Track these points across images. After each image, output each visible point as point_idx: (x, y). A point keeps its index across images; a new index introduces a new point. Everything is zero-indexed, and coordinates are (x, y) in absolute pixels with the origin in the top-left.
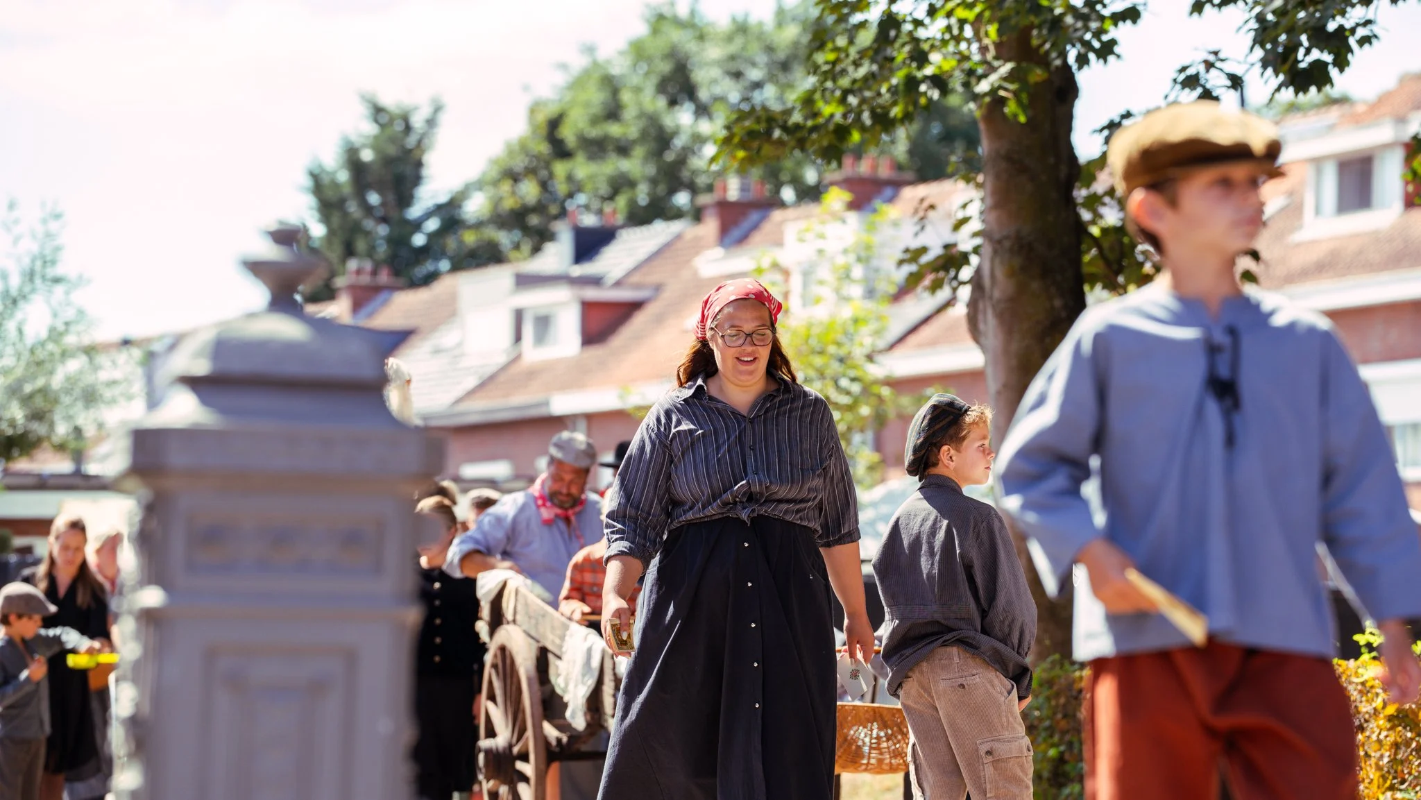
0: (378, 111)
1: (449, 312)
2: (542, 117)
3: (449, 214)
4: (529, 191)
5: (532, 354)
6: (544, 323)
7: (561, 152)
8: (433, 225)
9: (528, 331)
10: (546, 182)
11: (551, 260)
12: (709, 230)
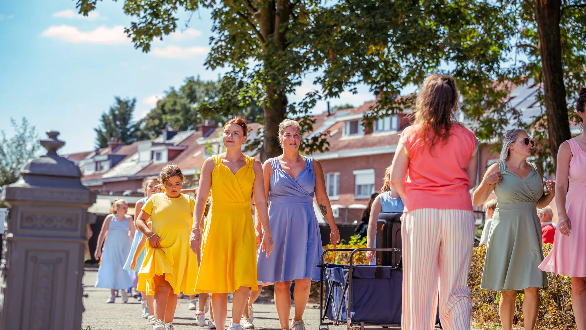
0: (119, 101)
1: (135, 151)
2: (160, 104)
3: (137, 127)
4: (157, 122)
5: (156, 162)
6: (159, 155)
7: (164, 113)
8: (132, 130)
9: (155, 156)
10: (161, 120)
11: (161, 139)
12: (200, 133)
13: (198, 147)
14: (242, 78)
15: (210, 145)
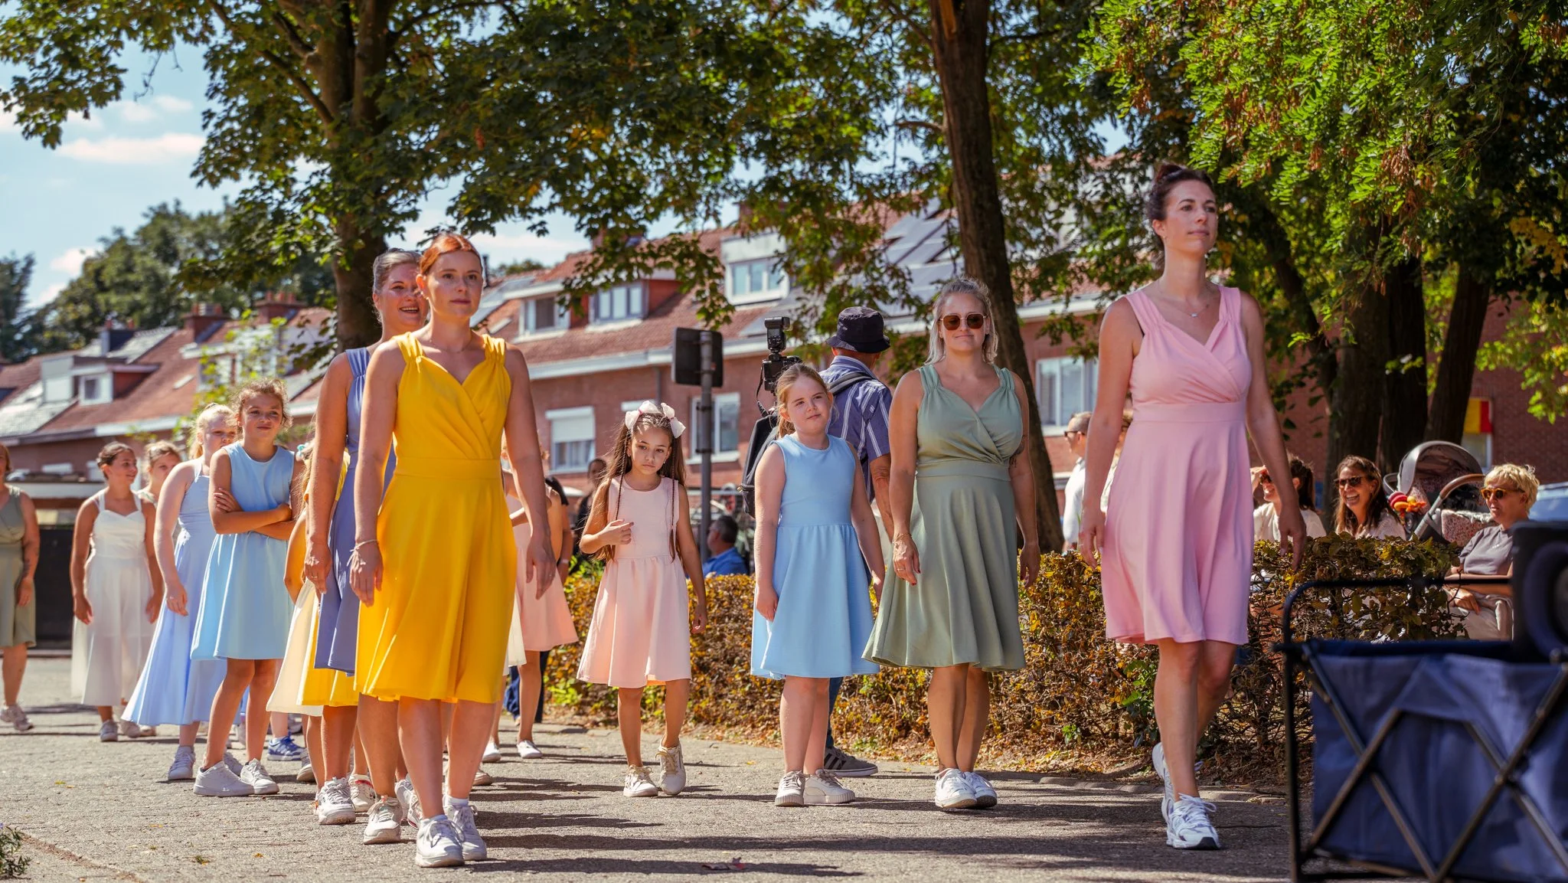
1: (35, 377)
2: (90, 268)
3: (37, 320)
4: (84, 309)
5: (84, 402)
6: (92, 386)
7: (102, 288)
8: (27, 328)
9: (82, 389)
10: (93, 304)
11: (95, 349)
12: (188, 332)
13: (184, 365)
14: (281, 203)
15: (213, 360)
